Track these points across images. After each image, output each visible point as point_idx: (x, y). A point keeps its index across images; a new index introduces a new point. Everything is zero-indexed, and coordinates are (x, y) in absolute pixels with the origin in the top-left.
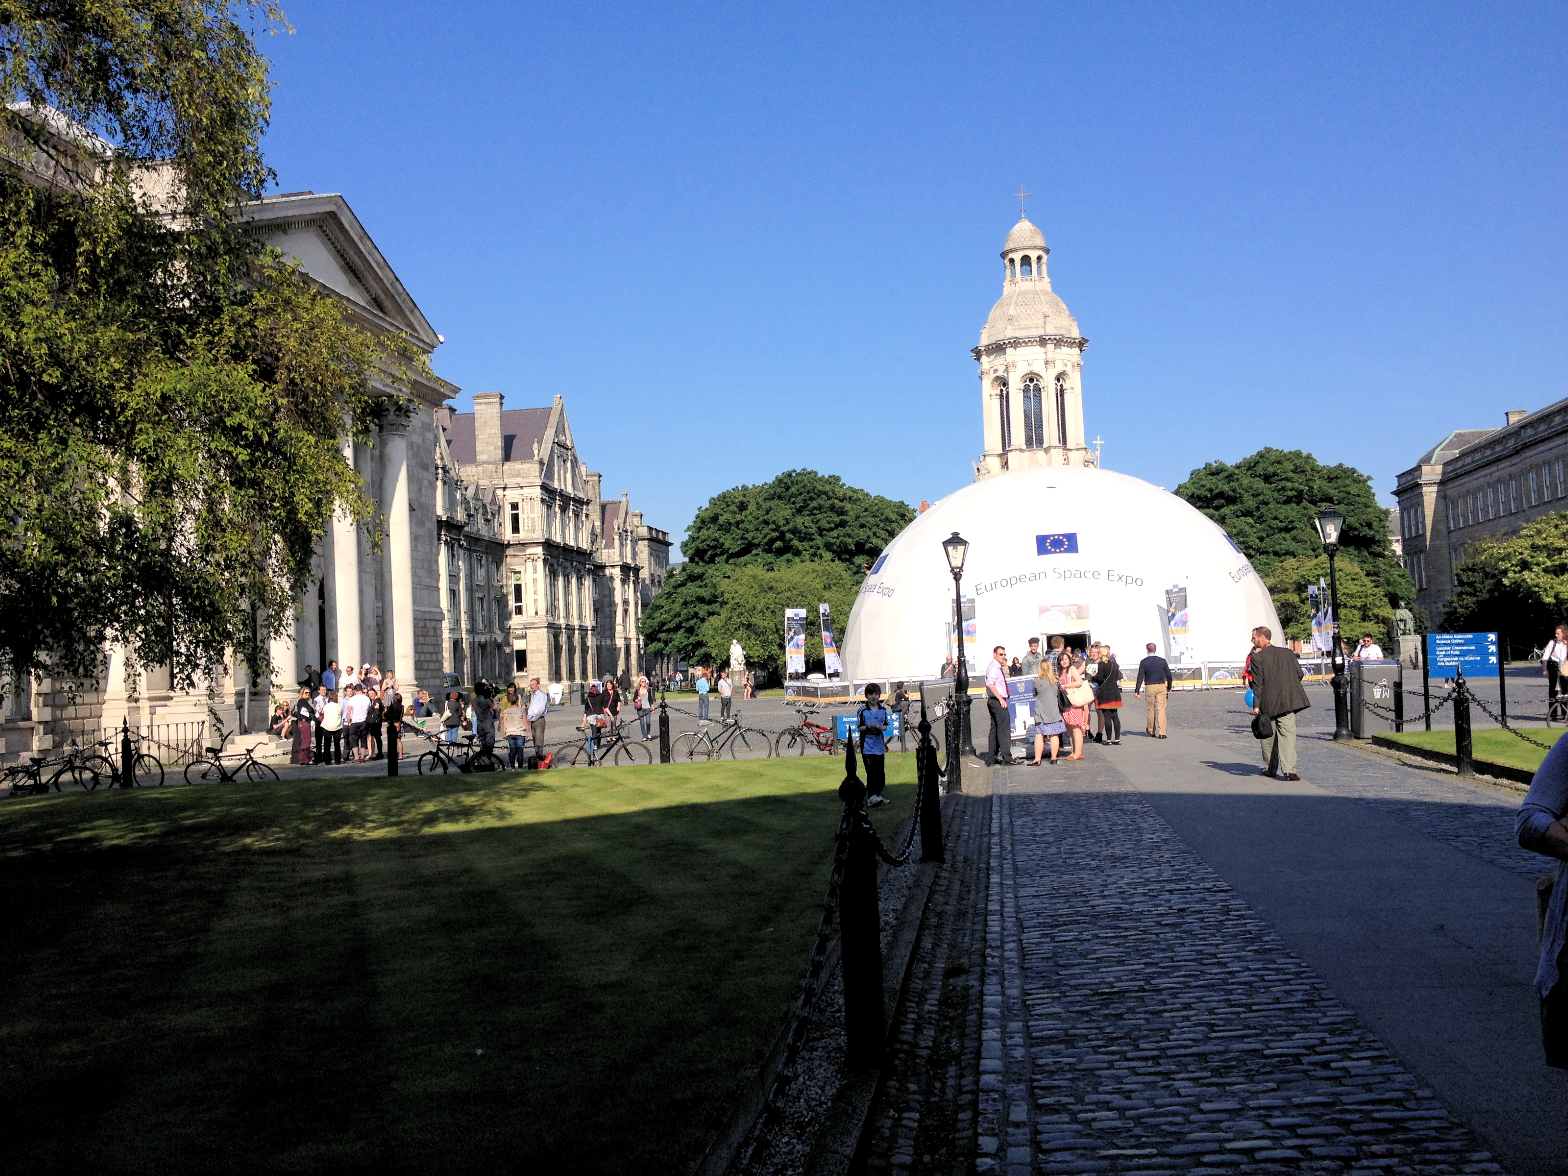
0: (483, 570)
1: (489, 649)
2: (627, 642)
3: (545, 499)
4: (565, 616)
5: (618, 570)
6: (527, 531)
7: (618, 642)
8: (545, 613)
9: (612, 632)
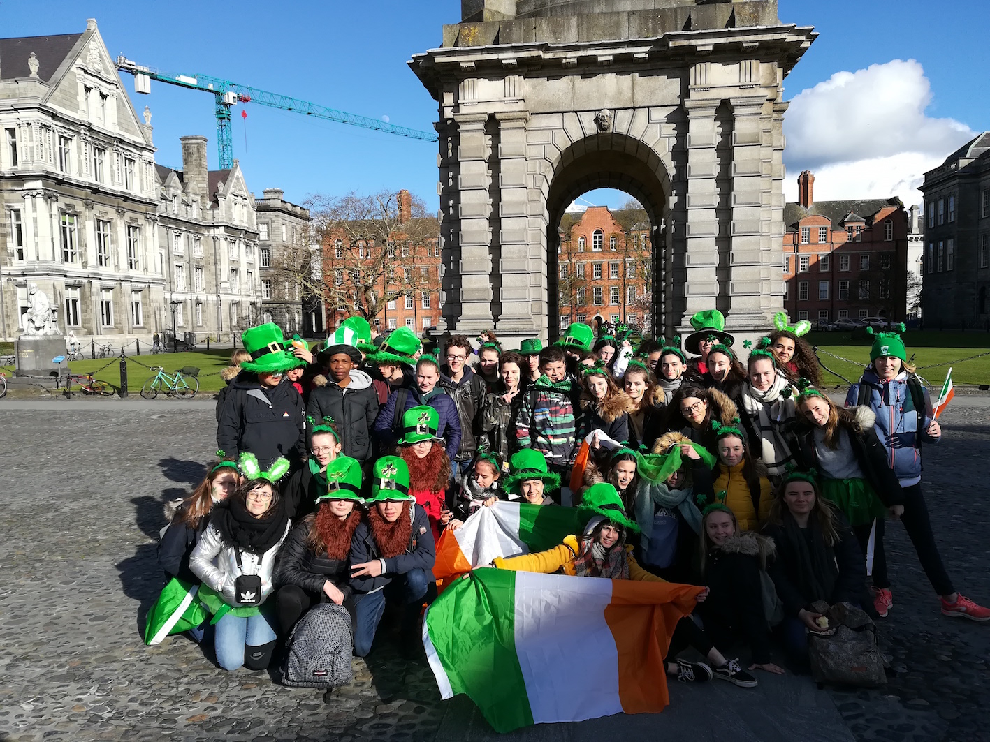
2: (237, 299)
3: (50, 126)
4: (101, 264)
5: (222, 230)
6: (25, 162)
7: (223, 298)
8: (50, 257)
9: (217, 289)
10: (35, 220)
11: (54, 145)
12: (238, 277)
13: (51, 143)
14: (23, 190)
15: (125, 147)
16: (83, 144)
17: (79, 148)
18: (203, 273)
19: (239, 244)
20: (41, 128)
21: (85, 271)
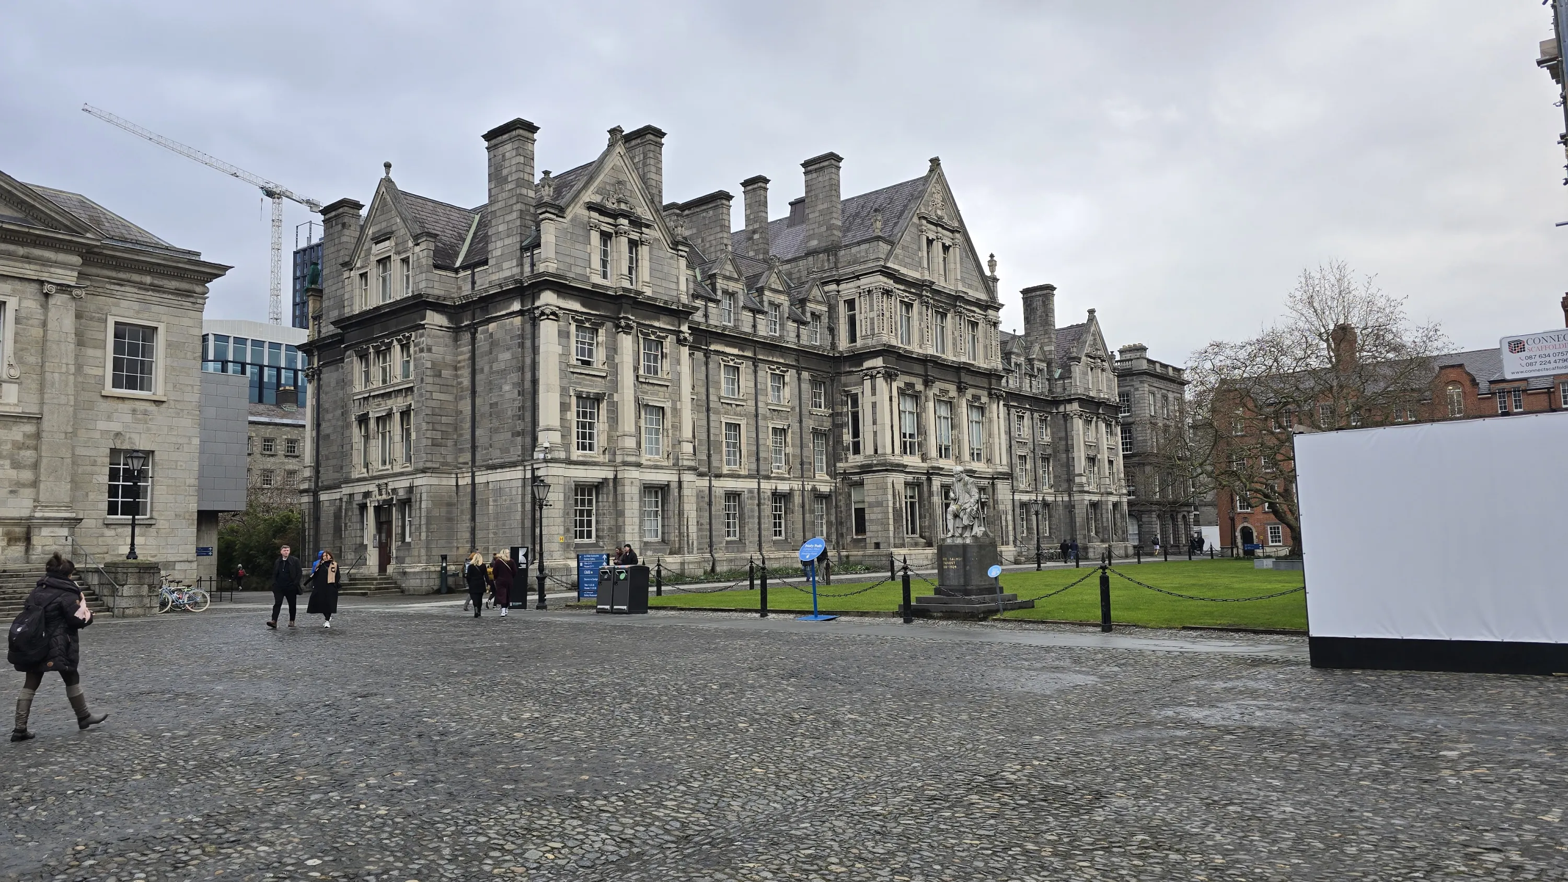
0: (787, 389)
1: (797, 499)
2: (1095, 498)
3: (892, 291)
4: (941, 456)
5: (1076, 406)
6: (864, 337)
7: (1077, 497)
8: (889, 450)
9: (1069, 485)
10: (874, 405)
11: (896, 313)
12: (1096, 468)
13: (893, 310)
14: (862, 370)
15: (968, 307)
16: (924, 308)
17: (920, 313)
18: (1051, 464)
19: (1096, 422)
20: (883, 294)
21: (924, 465)
